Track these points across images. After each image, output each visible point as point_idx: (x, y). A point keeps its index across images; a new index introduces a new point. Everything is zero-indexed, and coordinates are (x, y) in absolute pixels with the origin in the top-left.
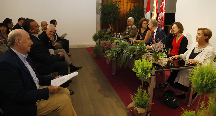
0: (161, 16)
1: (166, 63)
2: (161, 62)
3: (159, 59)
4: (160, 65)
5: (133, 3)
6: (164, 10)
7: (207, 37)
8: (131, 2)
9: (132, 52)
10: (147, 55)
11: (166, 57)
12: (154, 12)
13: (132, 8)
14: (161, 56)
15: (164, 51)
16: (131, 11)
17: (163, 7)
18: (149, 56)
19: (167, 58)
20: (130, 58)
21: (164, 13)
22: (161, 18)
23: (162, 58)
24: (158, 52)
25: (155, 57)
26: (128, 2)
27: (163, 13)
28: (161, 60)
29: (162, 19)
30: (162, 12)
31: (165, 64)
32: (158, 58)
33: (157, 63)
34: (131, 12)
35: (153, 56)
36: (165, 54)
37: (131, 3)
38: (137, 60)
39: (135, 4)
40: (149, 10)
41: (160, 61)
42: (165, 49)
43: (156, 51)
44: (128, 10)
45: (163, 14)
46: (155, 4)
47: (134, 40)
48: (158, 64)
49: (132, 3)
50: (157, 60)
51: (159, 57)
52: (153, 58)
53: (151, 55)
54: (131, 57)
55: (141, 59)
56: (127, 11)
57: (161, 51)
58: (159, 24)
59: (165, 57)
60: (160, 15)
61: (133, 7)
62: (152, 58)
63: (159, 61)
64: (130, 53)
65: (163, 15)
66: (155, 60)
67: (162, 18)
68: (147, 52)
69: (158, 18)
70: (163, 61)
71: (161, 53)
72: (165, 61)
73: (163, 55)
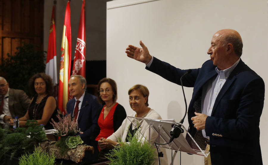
0: (77, 67)
1: (83, 154)
2: (73, 154)
3: (70, 149)
4: (72, 160)
5: (16, 39)
6: (83, 55)
8: (12, 38)
9: (14, 145)
10: (46, 146)
11: (81, 143)
12: (64, 59)
13: (16, 51)
14: (73, 142)
15: (78, 133)
16: (12, 58)
17: (80, 50)
18: (49, 146)
19: (85, 145)
20: (11, 159)
21: (83, 61)
22: (77, 72)
23: (75, 146)
24: (67, 136)
25: (61, 147)
26: (4, 36)
27: (80, 61)
28: (73, 151)
30: (79, 60)
31: (80, 156)
32: (67, 148)
33: (65, 157)
34: (12, 61)
35: (58, 146)
36: (80, 138)
37: (13, 40)
38: (24, 157)
39: (23, 41)
40: (54, 56)
41: (71, 152)
42: (80, 129)
43: (63, 134)
44: (6, 57)
45: (81, 63)
46: (65, 43)
47: (19, 123)
48: (68, 159)
49: (14, 38)
50: (65, 152)
51: (70, 145)
52: (58, 150)
53: (54, 145)
54: (12, 156)
55: (32, 153)
56: (2, 58)
57: (71, 134)
59: (79, 145)
60: (76, 65)
61: (17, 48)
62: (56, 149)
63: (69, 153)
64: (11, 148)
65: (81, 66)
66: (62, 153)
68: (46, 141)
69: (74, 71)
70: (76, 152)
71: (72, 137)
72: (80, 151)
73: (76, 142)
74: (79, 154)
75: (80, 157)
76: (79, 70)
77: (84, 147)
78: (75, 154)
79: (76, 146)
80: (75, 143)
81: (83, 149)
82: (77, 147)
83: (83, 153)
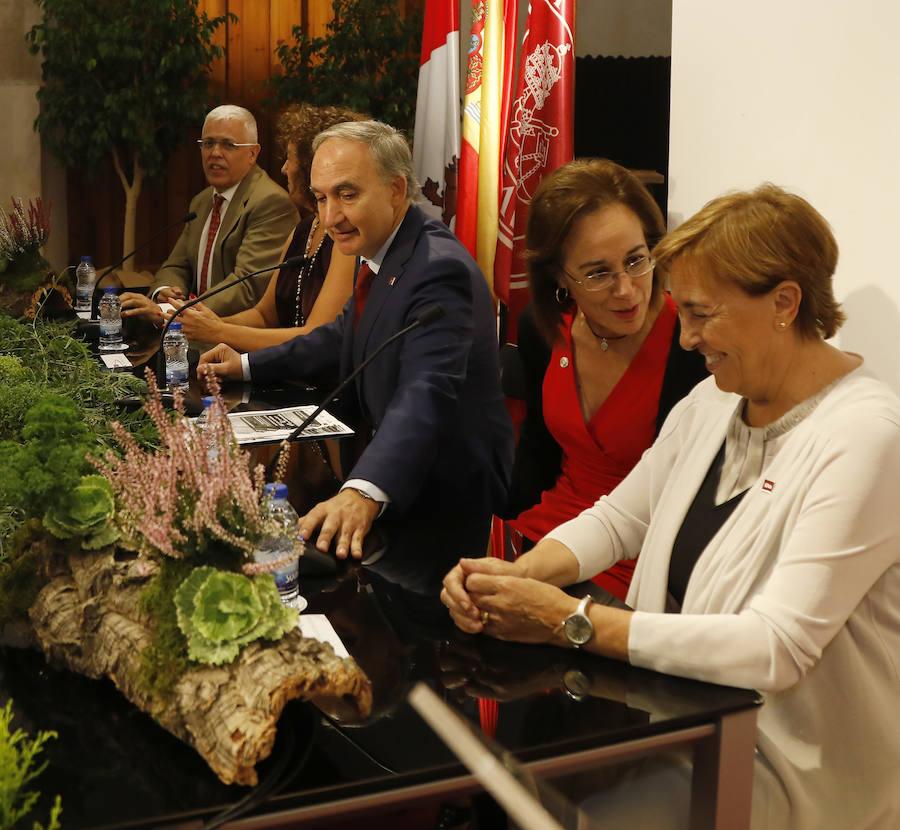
0: (537, 82)
2: (202, 713)
6: (563, 20)
7: (791, 289)
12: (483, 44)
14: (220, 617)
21: (563, 49)
22: (539, 105)
27: (552, 52)
28: (210, 688)
29: (546, 114)
30: (546, 46)
31: (235, 747)
40: (449, 30)
41: (200, 688)
45: (555, 63)
48: (179, 733)
58: (528, 157)
60: (530, 71)
65: (557, 75)
66: (154, 678)
67: (550, 102)
69: (519, 104)
70: (224, 698)
71: (221, 575)
72: (250, 701)
73: (240, 616)
74: (232, 728)
75: (240, 752)
76: (547, 94)
77: (284, 671)
78: (213, 717)
79: (236, 650)
80: (232, 623)
81: (266, 692)
82: (237, 658)
83: (265, 724)
